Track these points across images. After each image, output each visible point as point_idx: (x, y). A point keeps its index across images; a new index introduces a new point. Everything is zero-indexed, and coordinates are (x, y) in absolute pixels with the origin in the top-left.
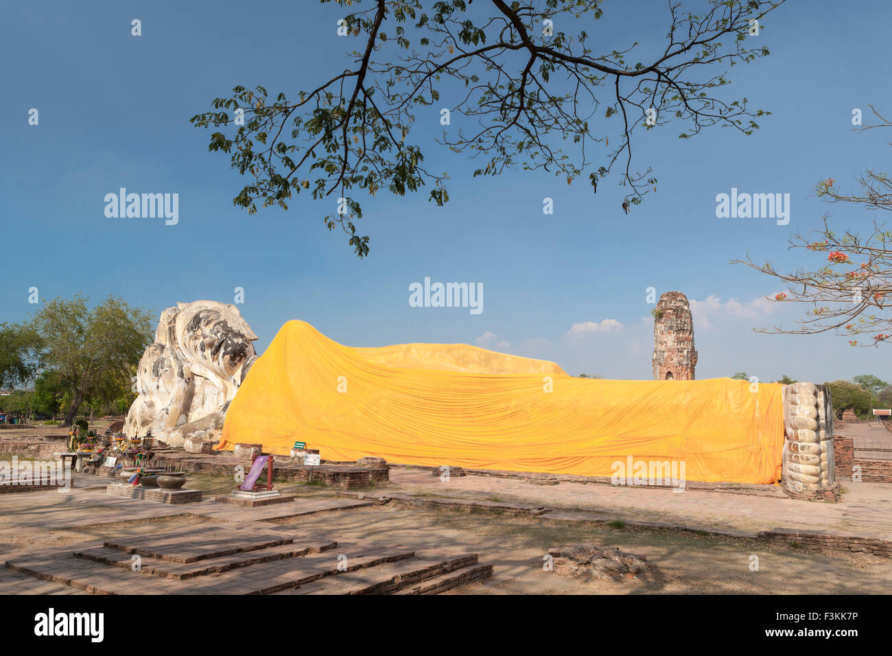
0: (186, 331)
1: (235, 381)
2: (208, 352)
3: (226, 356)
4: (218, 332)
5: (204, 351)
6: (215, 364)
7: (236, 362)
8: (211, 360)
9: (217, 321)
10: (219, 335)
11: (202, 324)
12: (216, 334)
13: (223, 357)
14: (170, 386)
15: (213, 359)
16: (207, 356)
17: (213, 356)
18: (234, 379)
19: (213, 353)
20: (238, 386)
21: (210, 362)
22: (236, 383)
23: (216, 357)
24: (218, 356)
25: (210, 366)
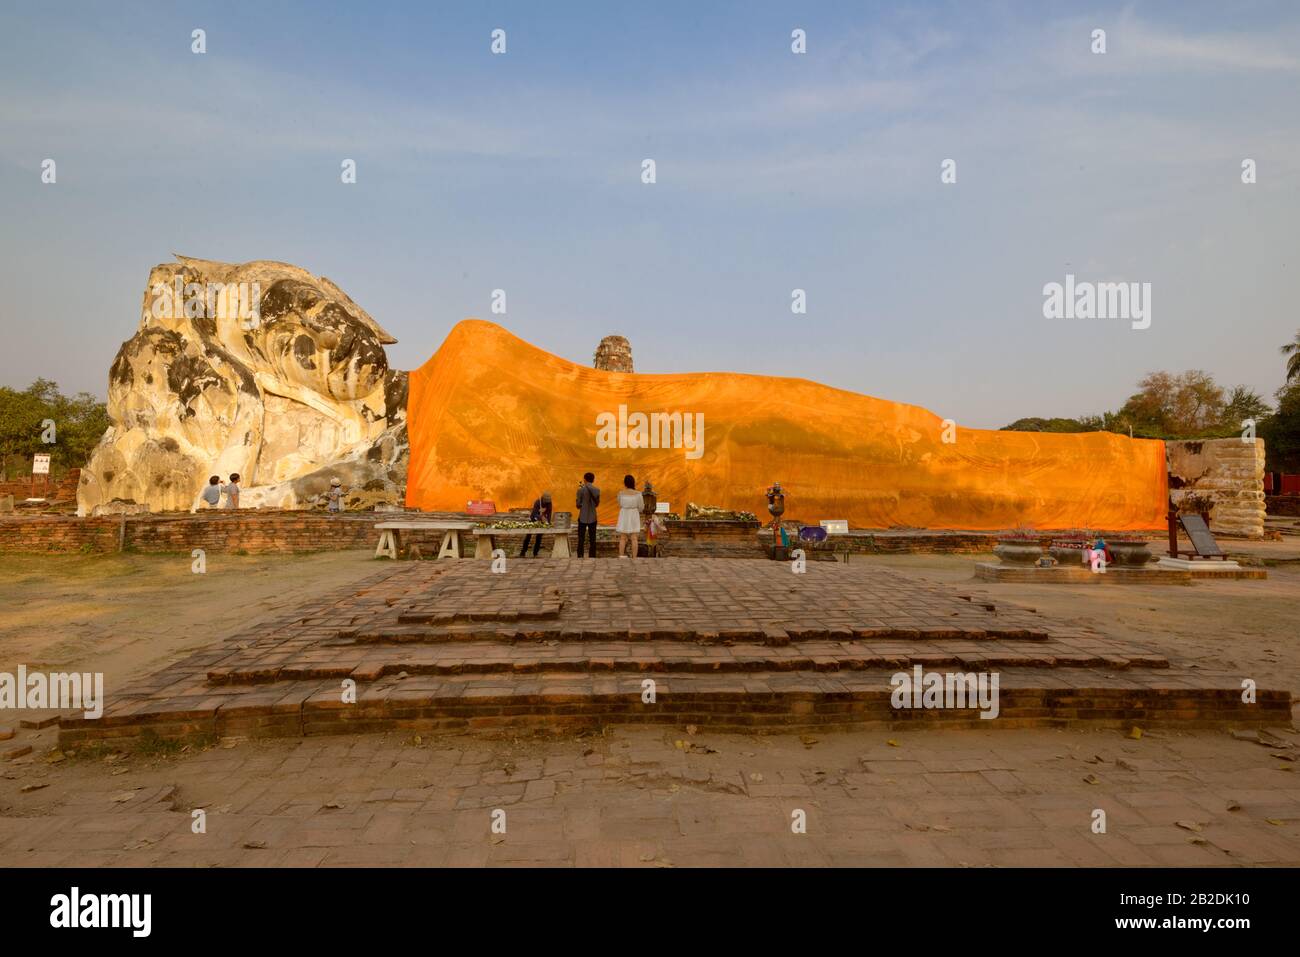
1: (366, 409)
2: (322, 357)
3: (364, 367)
4: (338, 322)
5: (311, 353)
6: (336, 377)
7: (378, 377)
8: (326, 370)
9: (325, 302)
10: (342, 328)
11: (295, 305)
12: (335, 326)
13: (360, 364)
14: (225, 411)
15: (332, 369)
16: (317, 363)
17: (334, 363)
18: (364, 406)
19: (335, 359)
20: (378, 418)
21: (322, 374)
22: (369, 412)
23: (342, 365)
24: (347, 364)
25: (319, 380)
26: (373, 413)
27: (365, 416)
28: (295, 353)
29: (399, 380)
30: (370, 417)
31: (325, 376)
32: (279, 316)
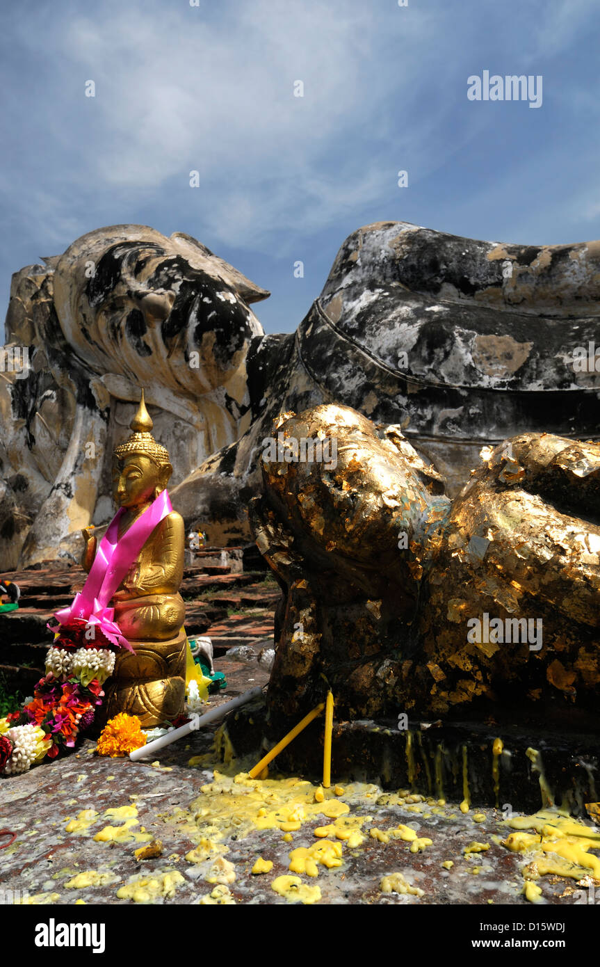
0: (84, 298)
1: (229, 399)
2: (154, 333)
3: (205, 335)
4: (172, 280)
5: (143, 332)
6: (177, 360)
7: (232, 348)
8: (163, 352)
9: (161, 260)
10: (176, 287)
11: (125, 271)
12: (167, 286)
15: (170, 348)
16: (151, 344)
17: (168, 340)
18: (226, 396)
19: (167, 333)
20: (243, 410)
21: (162, 358)
22: (233, 404)
23: (177, 340)
24: (183, 337)
25: (161, 369)
26: (237, 404)
27: (230, 411)
28: (129, 337)
29: (267, 348)
30: (236, 412)
31: (165, 360)
32: (108, 292)
